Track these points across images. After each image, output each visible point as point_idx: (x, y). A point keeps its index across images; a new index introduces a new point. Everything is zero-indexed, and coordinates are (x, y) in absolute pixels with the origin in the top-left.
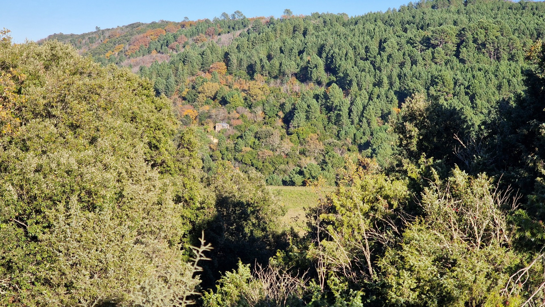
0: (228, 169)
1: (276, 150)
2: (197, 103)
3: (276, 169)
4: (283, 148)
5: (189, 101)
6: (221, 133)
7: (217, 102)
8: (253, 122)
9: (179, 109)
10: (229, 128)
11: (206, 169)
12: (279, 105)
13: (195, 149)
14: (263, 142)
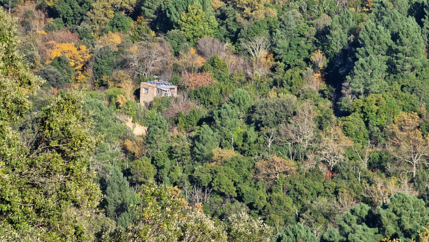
0: (173, 209)
1: (305, 158)
2: (87, 26)
3: (303, 209)
4: (323, 153)
5: (65, 21)
6: (154, 110)
7: (145, 22)
8: (243, 79)
9: (38, 41)
10: (175, 95)
11: (111, 208)
12: (314, 33)
13: (82, 152)
14: (268, 135)
